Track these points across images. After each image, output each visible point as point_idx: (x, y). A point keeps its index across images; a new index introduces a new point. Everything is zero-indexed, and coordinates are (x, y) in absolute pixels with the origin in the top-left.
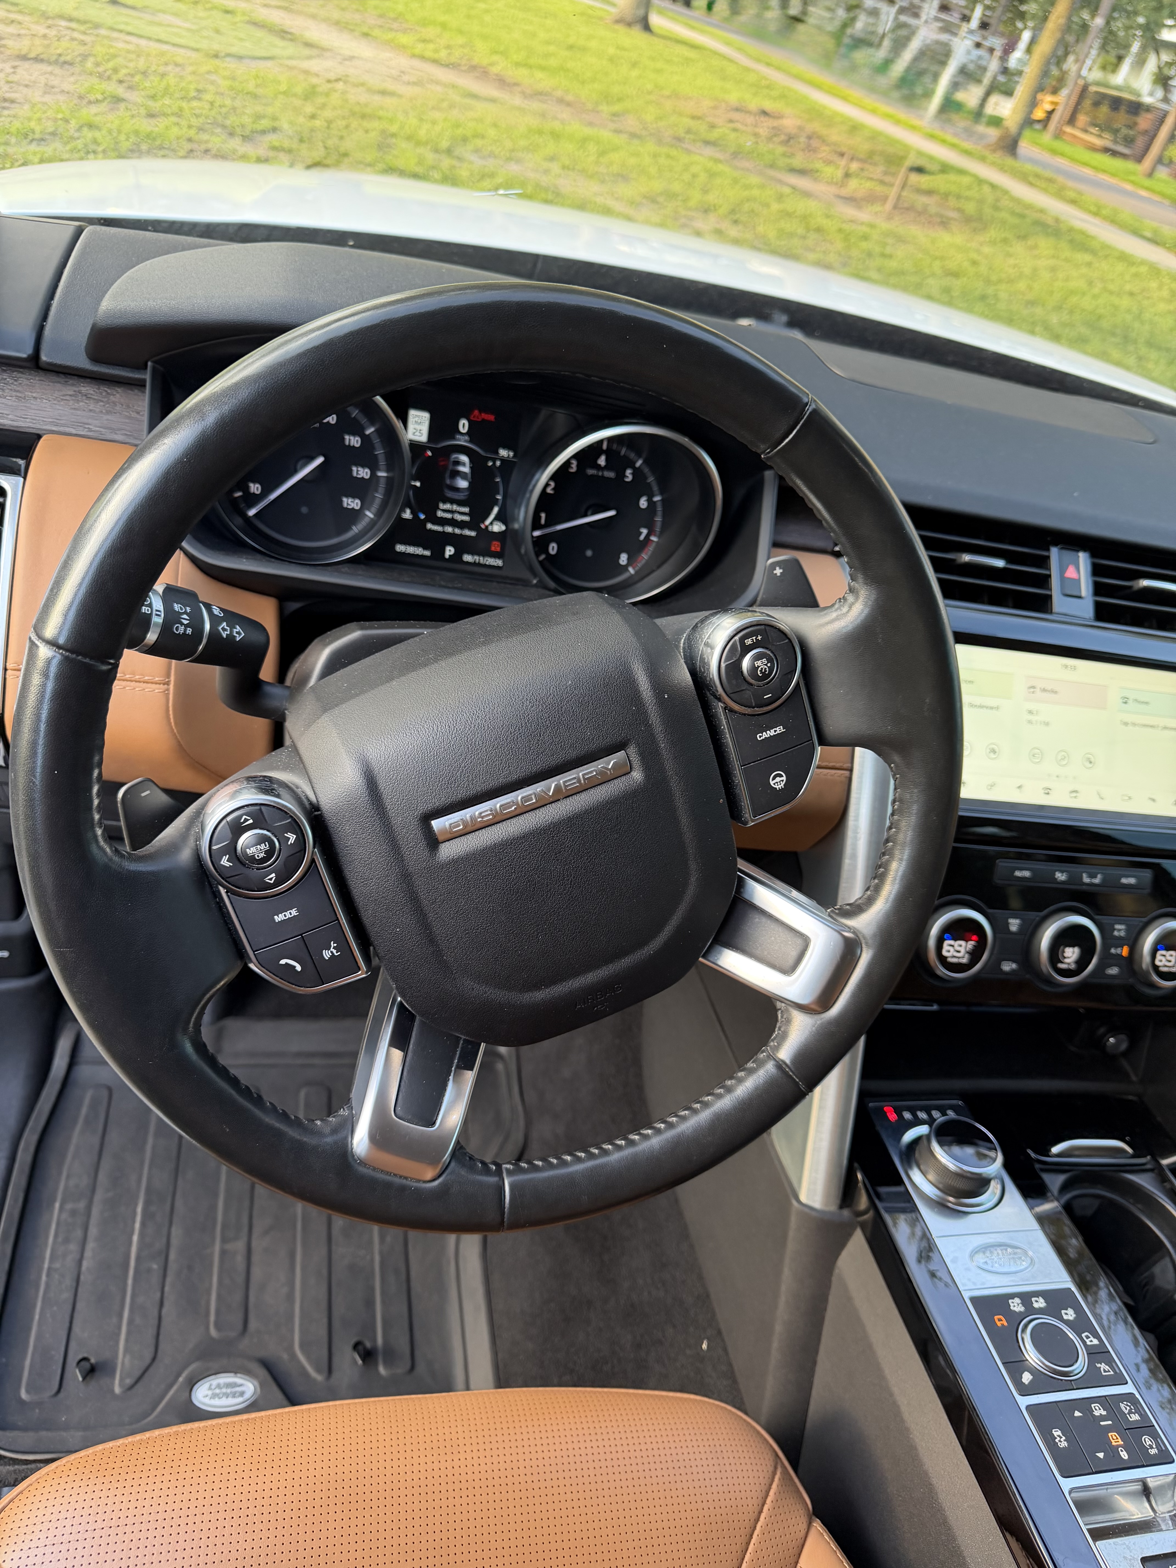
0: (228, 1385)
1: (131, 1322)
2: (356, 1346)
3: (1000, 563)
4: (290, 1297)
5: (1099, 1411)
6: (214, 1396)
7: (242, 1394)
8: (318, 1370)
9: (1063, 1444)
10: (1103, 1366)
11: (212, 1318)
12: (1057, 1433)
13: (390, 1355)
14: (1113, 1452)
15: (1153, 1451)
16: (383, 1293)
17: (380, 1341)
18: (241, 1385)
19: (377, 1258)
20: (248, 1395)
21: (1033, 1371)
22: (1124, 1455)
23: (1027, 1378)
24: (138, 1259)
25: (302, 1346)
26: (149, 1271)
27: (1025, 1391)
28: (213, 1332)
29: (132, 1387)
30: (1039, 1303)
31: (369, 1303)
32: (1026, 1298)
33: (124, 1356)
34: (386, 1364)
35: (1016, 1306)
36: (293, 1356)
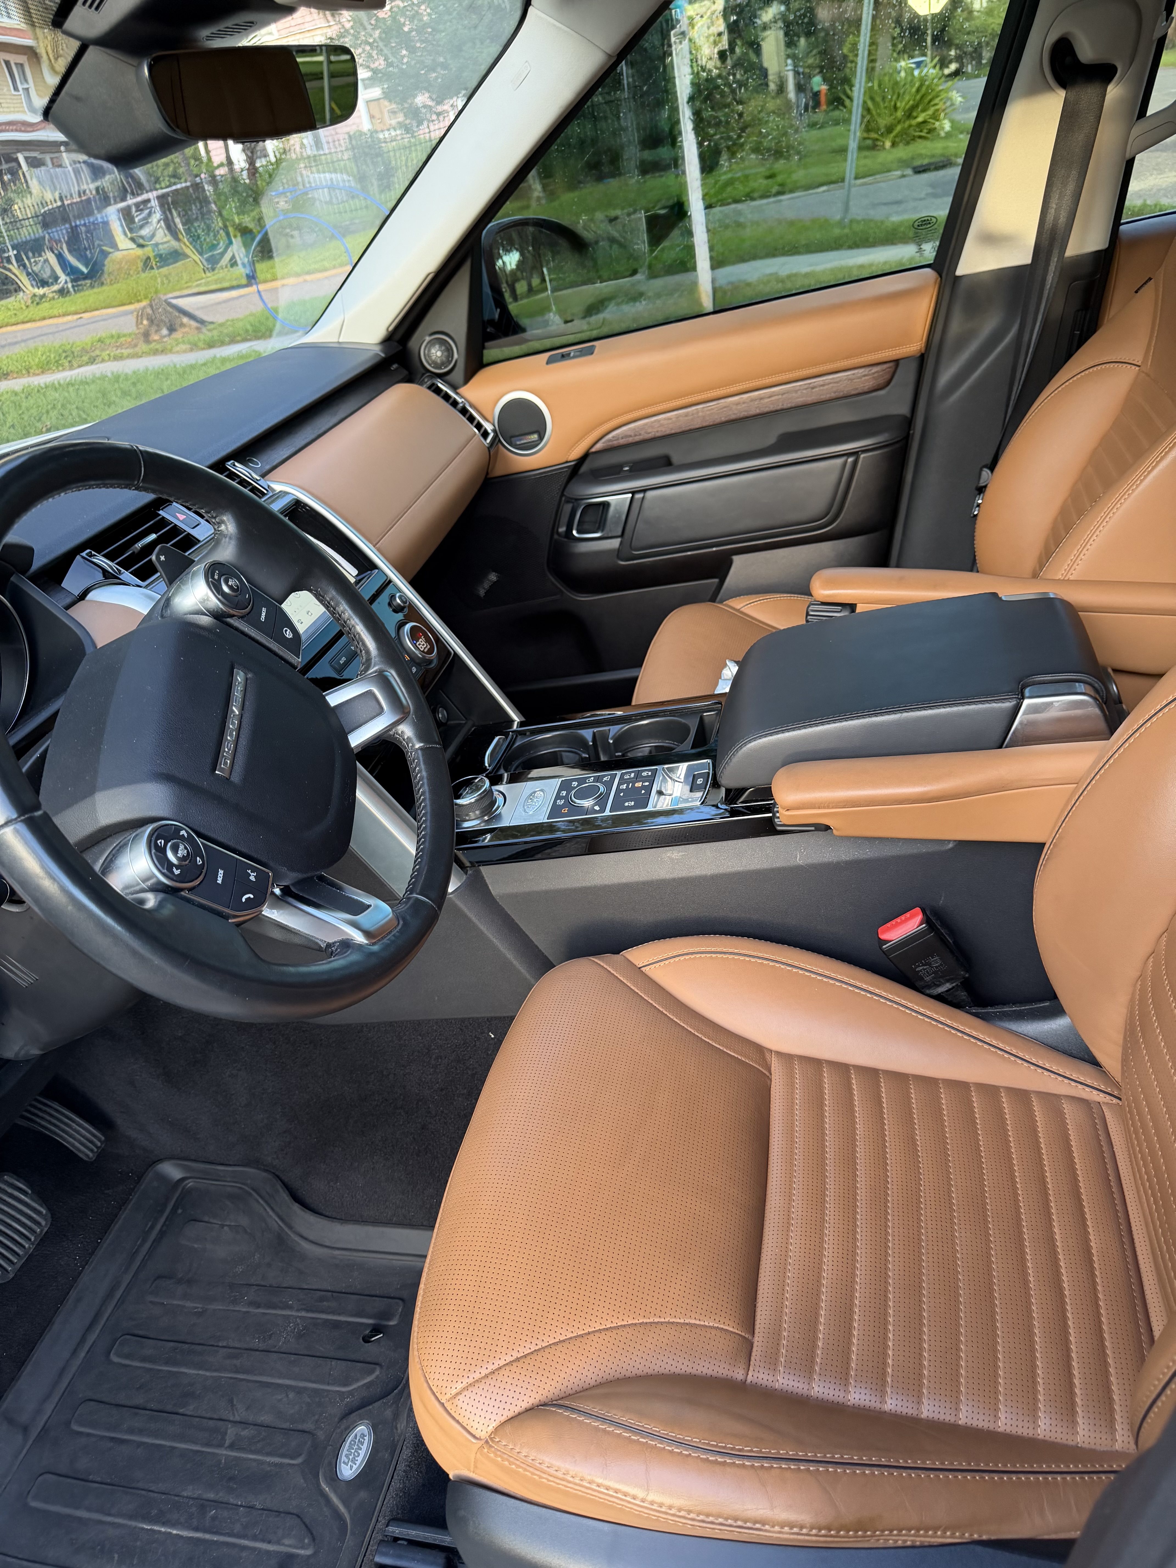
0: (350, 1447)
1: (255, 1538)
2: (366, 1340)
3: (153, 536)
4: (300, 1391)
5: (624, 786)
6: (354, 1461)
7: (363, 1436)
8: (372, 1372)
9: (633, 803)
10: (605, 779)
11: (286, 1461)
12: (626, 804)
13: (386, 1315)
14: (643, 787)
15: (650, 773)
16: (333, 1313)
17: (371, 1321)
18: (356, 1435)
19: (303, 1314)
20: (366, 1432)
21: (595, 804)
22: (647, 784)
23: (597, 808)
24: (196, 1529)
25: (345, 1385)
26: (214, 1518)
27: (603, 810)
28: (299, 1461)
29: (314, 1539)
30: (564, 793)
31: (336, 1325)
32: (558, 797)
33: (283, 1545)
34: (389, 1319)
35: (560, 802)
36: (351, 1393)
